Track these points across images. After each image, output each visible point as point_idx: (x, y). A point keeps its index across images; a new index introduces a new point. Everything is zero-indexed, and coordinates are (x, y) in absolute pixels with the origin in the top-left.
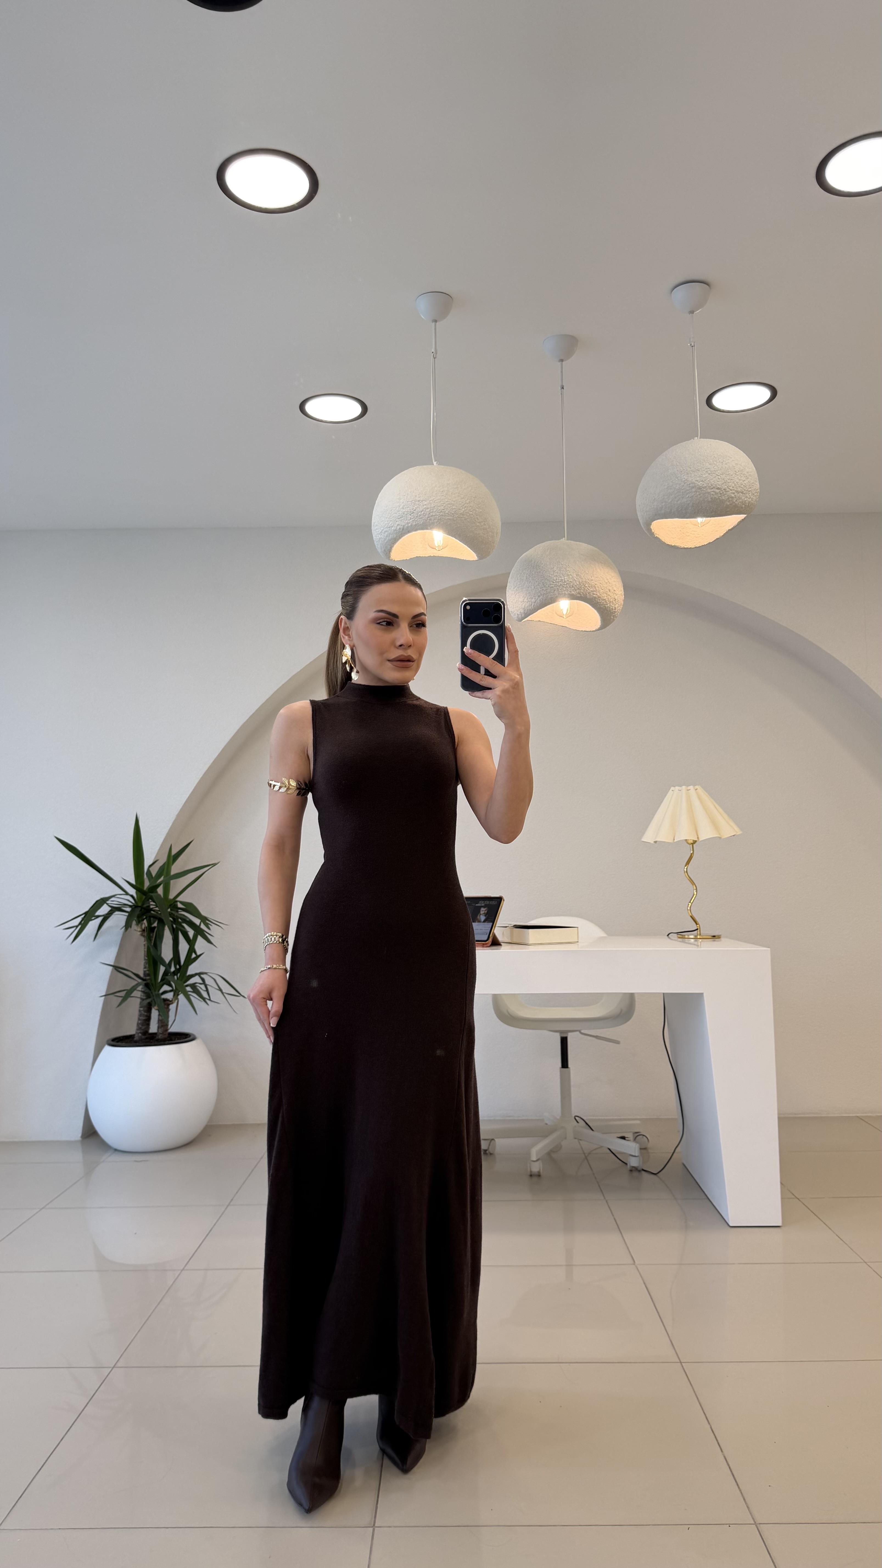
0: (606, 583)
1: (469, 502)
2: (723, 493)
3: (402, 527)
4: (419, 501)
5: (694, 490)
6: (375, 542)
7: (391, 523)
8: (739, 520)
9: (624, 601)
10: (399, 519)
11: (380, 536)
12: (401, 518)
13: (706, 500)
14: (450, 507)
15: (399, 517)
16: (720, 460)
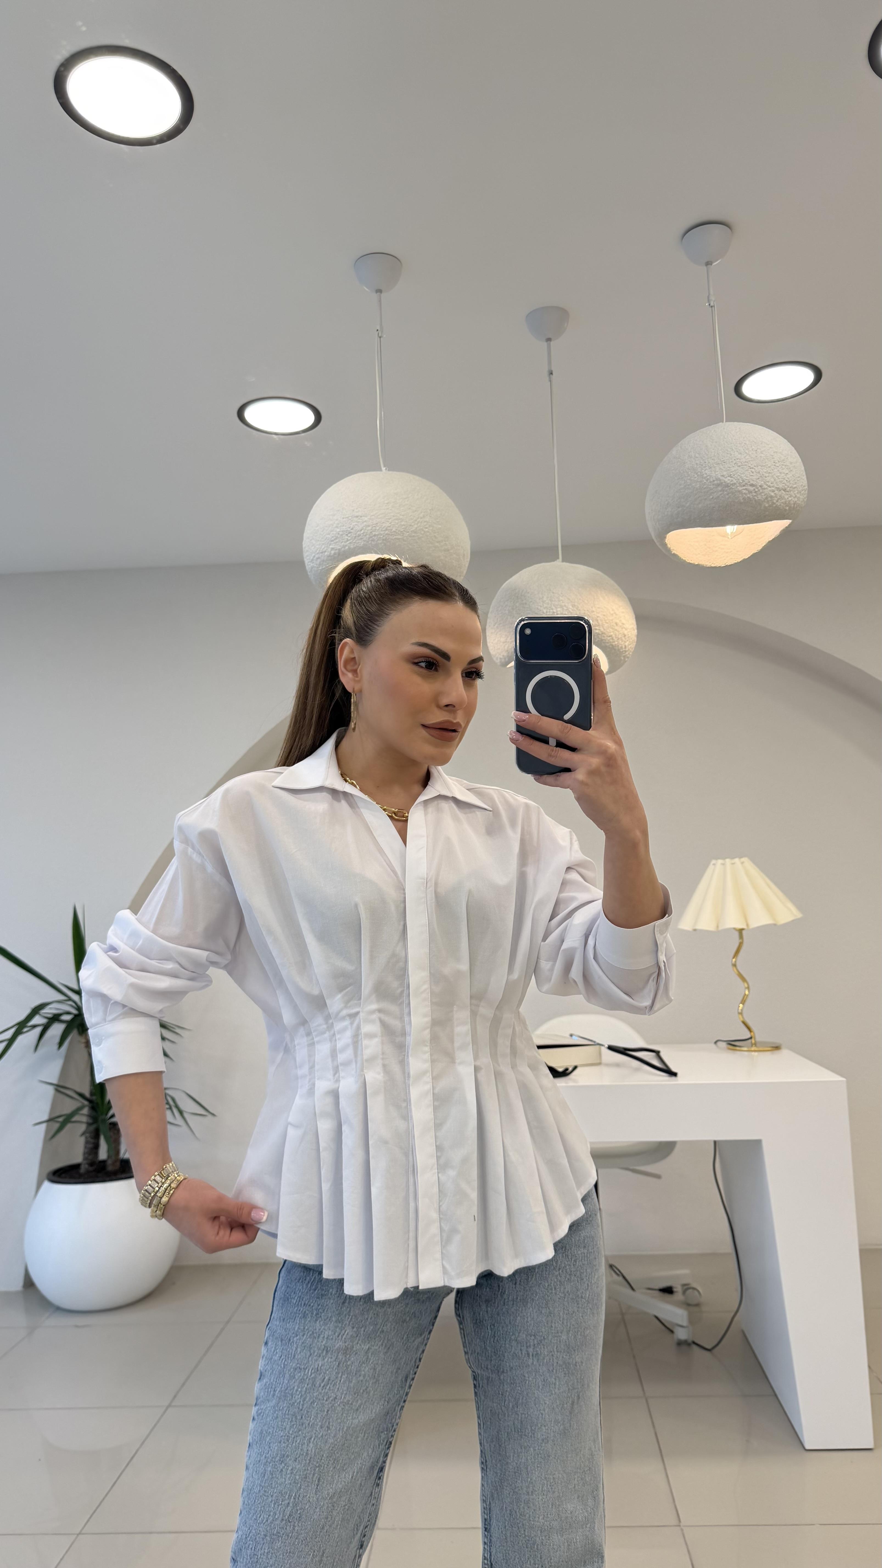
0: (612, 615)
1: (424, 516)
2: (759, 490)
3: (337, 551)
4: (357, 517)
5: (720, 488)
6: (309, 573)
7: (323, 547)
8: (782, 529)
9: (638, 636)
10: (333, 541)
11: (312, 564)
12: (335, 539)
13: (736, 501)
14: (398, 523)
15: (333, 539)
16: (753, 447)
